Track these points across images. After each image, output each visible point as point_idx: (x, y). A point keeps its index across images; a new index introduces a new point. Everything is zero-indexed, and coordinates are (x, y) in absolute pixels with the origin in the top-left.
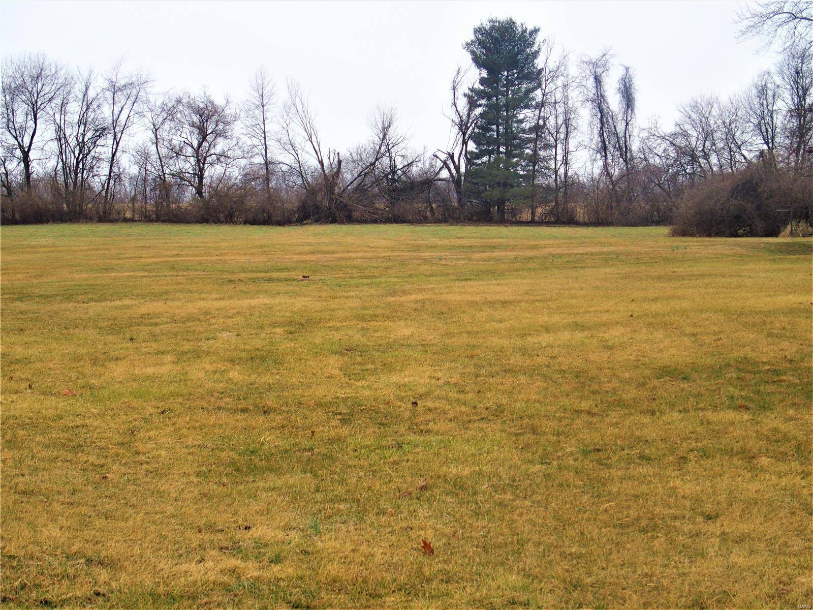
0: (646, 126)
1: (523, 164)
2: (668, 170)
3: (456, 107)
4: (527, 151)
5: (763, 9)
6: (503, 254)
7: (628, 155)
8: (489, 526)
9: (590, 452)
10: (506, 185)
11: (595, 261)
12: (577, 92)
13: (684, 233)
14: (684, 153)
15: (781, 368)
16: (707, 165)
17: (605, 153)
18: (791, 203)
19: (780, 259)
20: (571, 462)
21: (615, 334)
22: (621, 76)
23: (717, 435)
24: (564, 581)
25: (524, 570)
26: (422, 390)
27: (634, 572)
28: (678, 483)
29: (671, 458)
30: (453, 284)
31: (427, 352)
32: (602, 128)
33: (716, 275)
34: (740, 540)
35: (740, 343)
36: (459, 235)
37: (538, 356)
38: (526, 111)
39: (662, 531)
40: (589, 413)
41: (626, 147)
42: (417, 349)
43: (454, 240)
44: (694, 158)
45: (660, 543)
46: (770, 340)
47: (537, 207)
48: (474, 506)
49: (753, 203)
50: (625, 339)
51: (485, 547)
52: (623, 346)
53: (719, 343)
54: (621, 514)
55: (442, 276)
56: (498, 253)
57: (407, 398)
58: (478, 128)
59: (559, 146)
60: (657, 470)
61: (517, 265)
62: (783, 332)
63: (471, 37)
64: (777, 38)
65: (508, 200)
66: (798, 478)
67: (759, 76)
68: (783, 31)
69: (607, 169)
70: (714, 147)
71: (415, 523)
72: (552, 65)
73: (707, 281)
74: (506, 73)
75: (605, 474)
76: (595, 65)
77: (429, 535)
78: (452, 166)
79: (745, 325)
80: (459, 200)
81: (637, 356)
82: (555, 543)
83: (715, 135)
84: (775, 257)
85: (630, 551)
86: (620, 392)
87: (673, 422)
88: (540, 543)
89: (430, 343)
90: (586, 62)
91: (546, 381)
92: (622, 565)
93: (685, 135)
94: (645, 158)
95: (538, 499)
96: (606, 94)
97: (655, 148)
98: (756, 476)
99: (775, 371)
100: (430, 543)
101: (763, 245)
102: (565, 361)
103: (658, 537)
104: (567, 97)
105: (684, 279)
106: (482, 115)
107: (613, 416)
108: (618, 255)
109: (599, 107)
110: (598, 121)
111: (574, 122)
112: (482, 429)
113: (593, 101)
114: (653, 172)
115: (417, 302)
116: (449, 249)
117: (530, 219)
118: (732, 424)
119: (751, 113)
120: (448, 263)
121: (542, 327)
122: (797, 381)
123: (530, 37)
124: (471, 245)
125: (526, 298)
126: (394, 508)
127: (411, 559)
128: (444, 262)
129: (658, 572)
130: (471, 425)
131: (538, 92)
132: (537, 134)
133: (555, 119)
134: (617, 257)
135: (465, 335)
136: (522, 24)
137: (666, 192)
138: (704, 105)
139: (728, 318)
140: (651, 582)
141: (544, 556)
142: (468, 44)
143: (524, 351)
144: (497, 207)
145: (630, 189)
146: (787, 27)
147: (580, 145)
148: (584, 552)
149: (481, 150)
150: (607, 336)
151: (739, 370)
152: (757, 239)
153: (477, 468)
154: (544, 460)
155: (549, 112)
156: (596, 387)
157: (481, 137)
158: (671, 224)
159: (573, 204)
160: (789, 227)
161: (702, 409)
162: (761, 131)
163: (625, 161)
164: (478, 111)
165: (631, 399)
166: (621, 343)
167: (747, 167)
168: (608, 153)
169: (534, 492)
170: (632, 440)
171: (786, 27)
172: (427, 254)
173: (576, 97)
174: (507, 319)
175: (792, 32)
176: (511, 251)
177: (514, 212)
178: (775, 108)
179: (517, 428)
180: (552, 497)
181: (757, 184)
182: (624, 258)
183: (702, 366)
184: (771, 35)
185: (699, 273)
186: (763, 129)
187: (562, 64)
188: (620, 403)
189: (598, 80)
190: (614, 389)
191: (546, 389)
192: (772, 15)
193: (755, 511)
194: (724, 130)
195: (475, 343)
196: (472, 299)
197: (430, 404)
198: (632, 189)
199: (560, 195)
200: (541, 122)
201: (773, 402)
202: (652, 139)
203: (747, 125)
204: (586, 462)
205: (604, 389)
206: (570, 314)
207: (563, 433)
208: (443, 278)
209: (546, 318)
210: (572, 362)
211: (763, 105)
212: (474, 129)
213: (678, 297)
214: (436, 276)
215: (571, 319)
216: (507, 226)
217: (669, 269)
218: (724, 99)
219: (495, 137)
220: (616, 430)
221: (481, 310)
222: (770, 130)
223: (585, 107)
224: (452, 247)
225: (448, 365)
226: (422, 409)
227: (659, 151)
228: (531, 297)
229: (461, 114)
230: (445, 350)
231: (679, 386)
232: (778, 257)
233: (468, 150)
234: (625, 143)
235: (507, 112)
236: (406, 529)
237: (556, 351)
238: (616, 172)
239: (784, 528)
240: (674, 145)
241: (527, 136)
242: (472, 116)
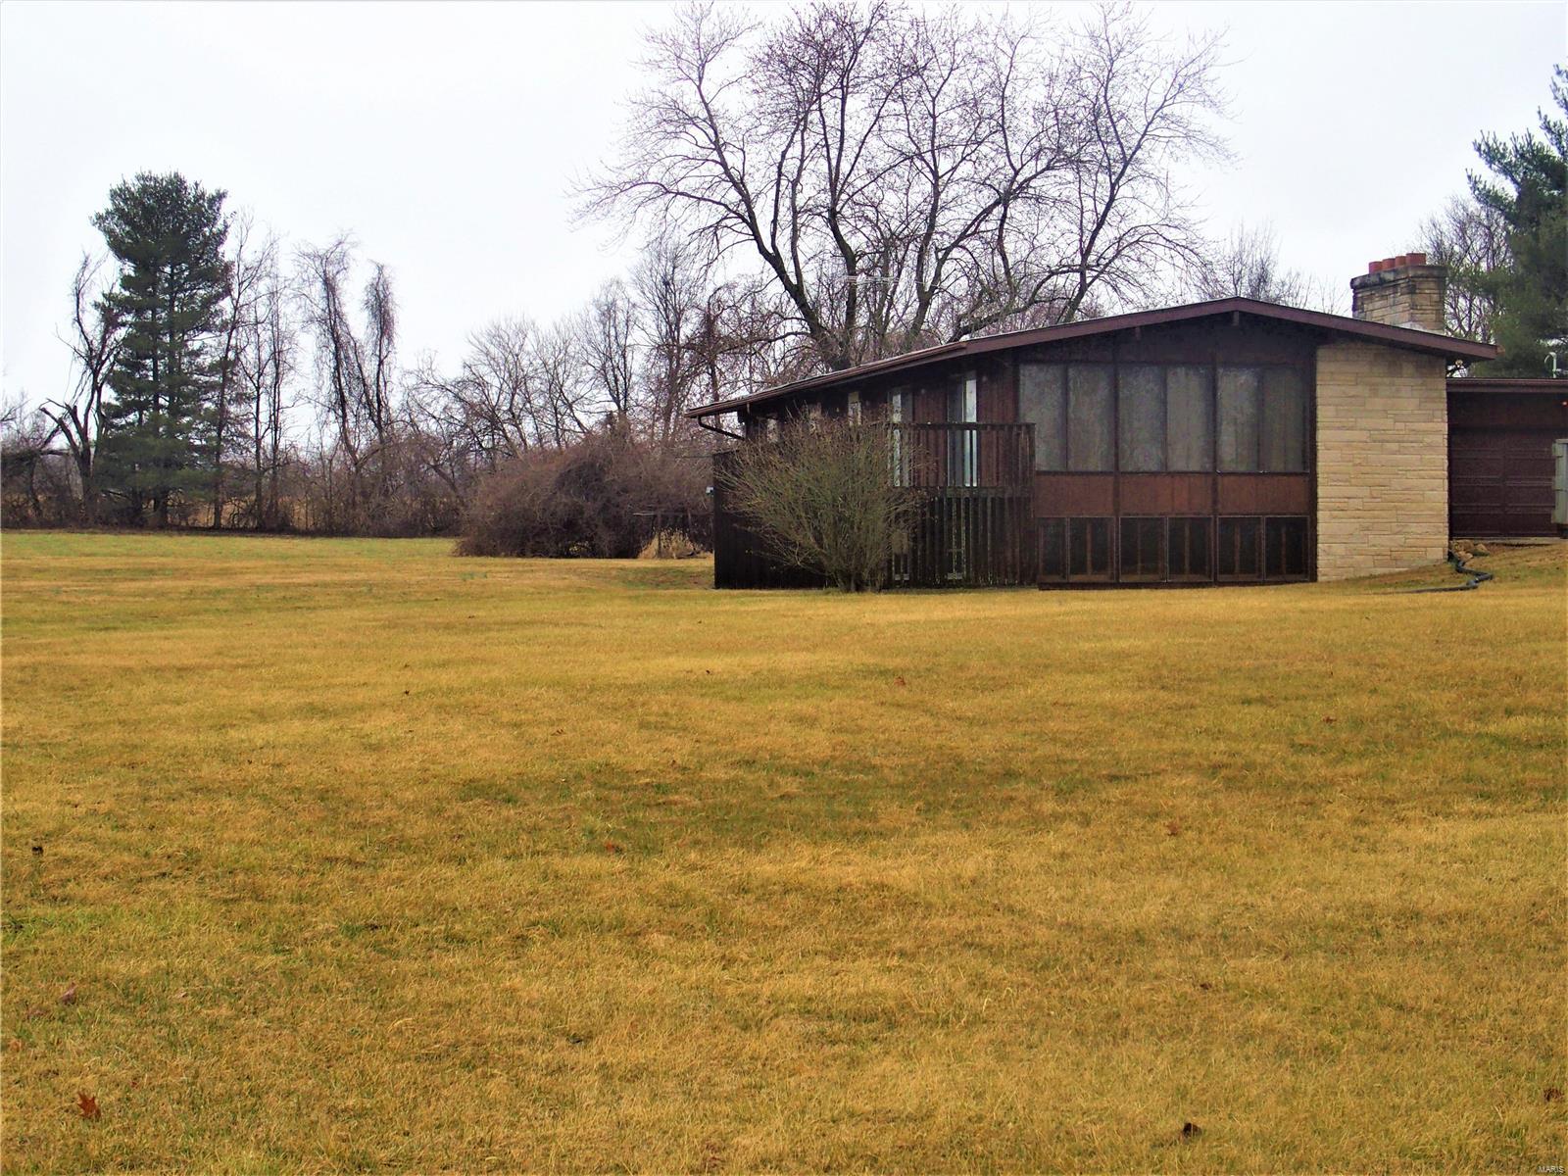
0: (413, 367)
1: (200, 426)
2: (452, 442)
3: (80, 325)
4: (207, 405)
5: (614, 175)
6: (170, 584)
7: (383, 415)
8: (198, 1063)
9: (359, 930)
10: (169, 464)
11: (333, 597)
12: (293, 306)
13: (479, 551)
14: (479, 415)
15: (668, 782)
16: (517, 435)
17: (344, 411)
18: (659, 502)
19: (647, 595)
20: (328, 949)
21: (381, 725)
22: (370, 281)
23: (575, 895)
24: (340, 1158)
25: (267, 1139)
26: (51, 826)
27: (461, 1137)
28: (517, 981)
29: (500, 938)
30: (85, 637)
31: (51, 756)
32: (337, 369)
33: (542, 622)
34: (634, 1076)
35: (595, 739)
36: (87, 550)
37: (250, 762)
38: (205, 335)
39: (500, 1065)
40: (351, 862)
41: (379, 402)
42: (31, 752)
43: (78, 559)
44: (495, 423)
45: (497, 1086)
46: (645, 734)
47: (224, 502)
48: (165, 1031)
49: (595, 499)
50: (400, 733)
51: (193, 1103)
52: (396, 745)
53: (560, 739)
54: (425, 1038)
55: (63, 621)
56: (161, 583)
57: (23, 841)
58: (120, 362)
59: (262, 397)
60: (479, 960)
61: (197, 604)
62: (665, 719)
63: (106, 205)
64: (637, 224)
65: (174, 489)
66: (718, 967)
67: (603, 288)
68: (647, 214)
69: (346, 438)
70: (528, 405)
71: (61, 1063)
72: (249, 257)
73: (529, 632)
74: (168, 269)
75: (389, 967)
76: (325, 259)
77: (90, 1085)
78: (73, 429)
79: (601, 708)
80: (86, 490)
81: (423, 761)
82: (317, 1092)
83: (530, 384)
84: (636, 593)
85: (450, 1101)
86: (401, 826)
87: (497, 876)
88: (289, 1094)
89: (54, 741)
90: (308, 255)
91: (269, 807)
92: (439, 1126)
93: (481, 384)
94: (412, 420)
95: (277, 1014)
96: (345, 310)
97: (429, 405)
98: (647, 965)
99: (658, 786)
100: (94, 1098)
101: (614, 573)
102: (302, 772)
103: (493, 1075)
104: (276, 314)
105: (490, 630)
106: (127, 341)
107: (393, 867)
108: (371, 587)
109: (333, 330)
110: (331, 356)
111: (288, 357)
112: (164, 894)
113: (322, 321)
114: (422, 444)
115: (23, 668)
116: (71, 575)
117: (211, 524)
118: (596, 877)
119: (590, 349)
120: (73, 599)
121: (252, 711)
122: (697, 802)
123: (210, 207)
124: (110, 567)
125: (219, 661)
126: (19, 1037)
127: (63, 1129)
128: (64, 598)
129: (501, 1136)
130: (143, 887)
131: (226, 304)
132: (224, 376)
133: (256, 351)
134: (370, 590)
135: (117, 728)
136: (197, 184)
137: (448, 479)
138: (511, 333)
139: (571, 696)
140: (491, 1153)
141: (299, 1115)
142: (100, 217)
143: (224, 754)
144: (152, 502)
145: (387, 473)
146: (653, 206)
147: (298, 397)
148: (368, 1106)
149: (124, 402)
150: (367, 728)
151: (599, 786)
152: (602, 561)
153: (163, 963)
154: (280, 945)
155: (244, 339)
156: (357, 817)
157: (125, 379)
158: (455, 534)
159: (287, 499)
160: (655, 542)
161: (544, 853)
162: (606, 380)
163: (378, 425)
164: (121, 333)
165: (420, 837)
166: (392, 740)
167: (586, 440)
168: (347, 411)
169: (269, 1003)
170: (430, 908)
171: (651, 207)
172: (33, 583)
173: (291, 314)
174: (189, 698)
175: (662, 214)
176: (180, 579)
177: (184, 511)
178: (630, 341)
179: (226, 890)
180: (304, 1010)
181: (601, 468)
182: (381, 592)
183: (536, 778)
184: (626, 220)
185: (513, 619)
186: (610, 377)
187: (267, 256)
188: (402, 845)
189: (330, 286)
190: (390, 819)
191: (270, 821)
192: (628, 186)
193: (653, 1026)
194: (546, 377)
195: (137, 741)
196: (122, 663)
197: (65, 850)
198: (390, 474)
199: (265, 481)
200: (231, 355)
201: (662, 839)
202: (424, 389)
203: (584, 368)
204: (355, 947)
205: (371, 820)
206: (299, 690)
207: (309, 898)
208: (65, 626)
209: (257, 697)
210: (311, 774)
211: (609, 336)
212: (112, 365)
213: (484, 661)
214: (53, 621)
215: (302, 699)
216: (170, 536)
217: (461, 612)
218: (546, 327)
219: (151, 379)
220: (402, 892)
221: (140, 683)
222: (621, 378)
223: (308, 332)
224: (75, 573)
225: (92, 780)
226: (51, 858)
227: (437, 409)
228: (228, 661)
229: (90, 338)
230: (83, 754)
231: (499, 814)
232: (642, 593)
233: (102, 400)
234: (378, 396)
235: (172, 336)
236: (46, 1076)
237: (281, 753)
238: (362, 443)
239: (704, 1054)
240: (462, 400)
241: (207, 379)
242: (109, 342)
